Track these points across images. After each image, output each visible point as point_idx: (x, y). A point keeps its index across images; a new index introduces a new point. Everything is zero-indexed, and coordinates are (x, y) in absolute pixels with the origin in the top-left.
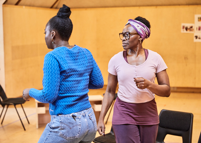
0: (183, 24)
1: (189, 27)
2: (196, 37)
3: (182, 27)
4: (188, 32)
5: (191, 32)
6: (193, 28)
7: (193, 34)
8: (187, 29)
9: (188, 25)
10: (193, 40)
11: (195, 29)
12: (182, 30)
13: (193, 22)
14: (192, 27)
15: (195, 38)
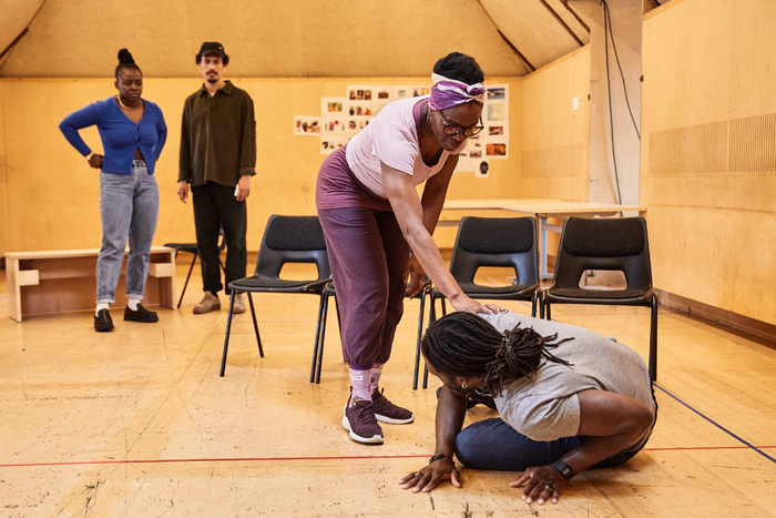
0: (297, 118)
1: (309, 125)
2: (326, 144)
3: (295, 124)
4: (309, 133)
5: (314, 134)
6: (319, 125)
7: (319, 138)
8: (305, 128)
9: (309, 120)
10: (319, 150)
11: (324, 128)
12: (296, 129)
13: (319, 114)
14: (315, 124)
15: (323, 146)
